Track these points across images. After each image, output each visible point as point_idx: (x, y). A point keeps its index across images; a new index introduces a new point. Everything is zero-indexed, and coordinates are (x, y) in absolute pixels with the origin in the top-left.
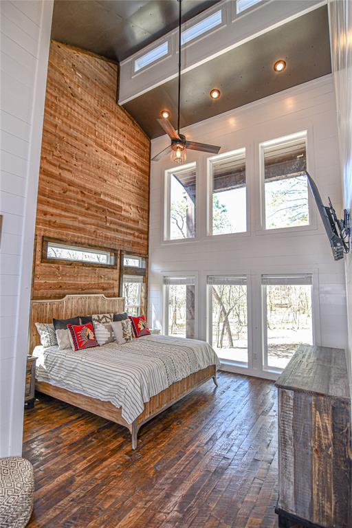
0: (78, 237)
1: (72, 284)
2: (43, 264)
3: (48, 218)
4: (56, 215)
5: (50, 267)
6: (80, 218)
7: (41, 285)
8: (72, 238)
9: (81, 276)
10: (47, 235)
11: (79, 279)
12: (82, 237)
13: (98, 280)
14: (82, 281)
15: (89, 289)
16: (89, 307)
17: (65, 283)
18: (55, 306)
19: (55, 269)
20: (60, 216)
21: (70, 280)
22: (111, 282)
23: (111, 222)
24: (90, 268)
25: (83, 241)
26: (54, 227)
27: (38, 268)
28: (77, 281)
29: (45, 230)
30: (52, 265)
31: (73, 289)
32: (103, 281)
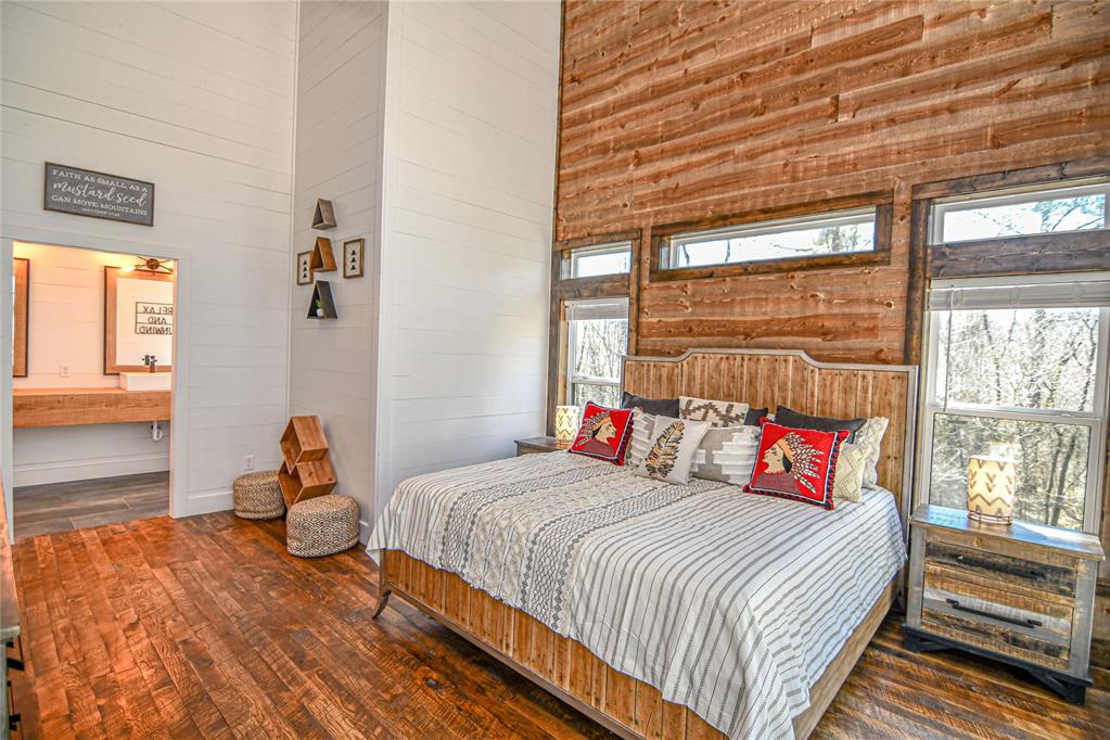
0: (734, 201)
1: (719, 324)
2: (655, 285)
3: (664, 183)
4: (680, 170)
5: (669, 287)
6: (740, 148)
7: (650, 326)
8: (717, 209)
9: (742, 301)
10: (661, 221)
11: (737, 309)
12: (744, 197)
13: (805, 306)
14: (749, 314)
15: (768, 335)
16: (751, 383)
17: (701, 321)
18: (665, 372)
19: (678, 292)
20: (688, 167)
21: (713, 314)
22: (863, 309)
23: (860, 105)
24: (772, 277)
25: (748, 205)
26: (674, 200)
27: (645, 295)
28: (732, 314)
29: (657, 213)
30: (671, 283)
31: (720, 334)
32: (822, 309)
